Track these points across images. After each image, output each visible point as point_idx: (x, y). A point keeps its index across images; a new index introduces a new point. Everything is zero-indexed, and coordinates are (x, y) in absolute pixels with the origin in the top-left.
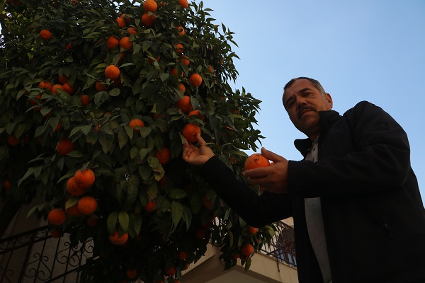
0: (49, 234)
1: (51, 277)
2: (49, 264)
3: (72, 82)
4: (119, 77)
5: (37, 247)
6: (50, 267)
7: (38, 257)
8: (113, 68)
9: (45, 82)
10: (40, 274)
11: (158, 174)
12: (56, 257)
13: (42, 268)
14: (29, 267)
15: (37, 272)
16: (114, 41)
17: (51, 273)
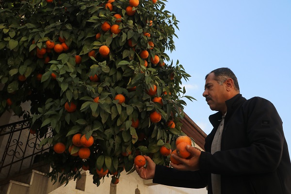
0: (24, 127)
1: (23, 156)
2: (23, 148)
3: (69, 43)
4: (109, 55)
5: (16, 135)
6: (23, 149)
7: (16, 142)
8: (106, 49)
9: (51, 42)
10: (17, 154)
11: (134, 139)
12: (27, 143)
13: (18, 150)
14: (10, 148)
15: (15, 152)
16: (107, 26)
17: (24, 153)
